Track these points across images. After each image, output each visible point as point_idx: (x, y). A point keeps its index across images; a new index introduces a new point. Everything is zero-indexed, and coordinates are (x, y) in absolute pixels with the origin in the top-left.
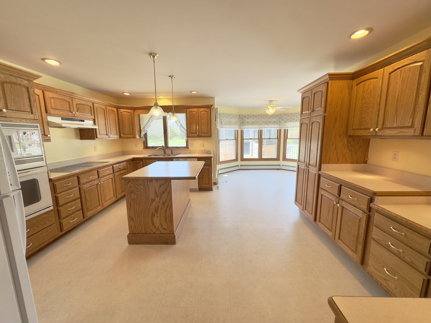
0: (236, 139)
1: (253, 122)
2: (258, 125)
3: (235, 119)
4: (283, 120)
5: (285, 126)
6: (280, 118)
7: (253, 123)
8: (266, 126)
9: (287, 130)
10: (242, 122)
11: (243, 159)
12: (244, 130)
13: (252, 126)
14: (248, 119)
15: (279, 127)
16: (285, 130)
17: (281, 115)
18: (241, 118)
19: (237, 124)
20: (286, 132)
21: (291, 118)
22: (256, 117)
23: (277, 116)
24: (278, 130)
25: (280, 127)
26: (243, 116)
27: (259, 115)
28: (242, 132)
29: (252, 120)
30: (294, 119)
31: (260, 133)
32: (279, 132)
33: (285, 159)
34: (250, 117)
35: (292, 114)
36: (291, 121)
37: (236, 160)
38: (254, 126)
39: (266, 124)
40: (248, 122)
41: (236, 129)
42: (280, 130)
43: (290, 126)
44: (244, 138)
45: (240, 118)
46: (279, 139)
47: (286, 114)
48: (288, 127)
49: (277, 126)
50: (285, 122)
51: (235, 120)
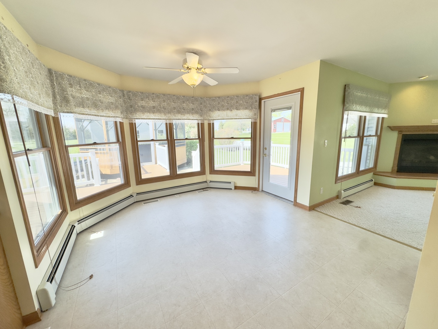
0: (121, 140)
1: (154, 107)
2: (165, 114)
3: (112, 96)
4: (205, 106)
5: (211, 117)
6: (201, 104)
7: (153, 110)
8: (179, 116)
9: (213, 124)
10: (131, 106)
11: (140, 181)
12: (137, 122)
13: (152, 116)
14: (142, 100)
15: (200, 118)
16: (209, 124)
17: (201, 98)
18: (126, 96)
19: (117, 108)
20: (211, 127)
21: (219, 103)
22: (159, 98)
23: (196, 100)
24: (198, 124)
25: (202, 118)
26: (130, 92)
27: (164, 95)
28: (133, 127)
29: (152, 103)
30: (223, 106)
31: (170, 128)
32: (201, 127)
33: (213, 171)
34: (147, 97)
35: (219, 97)
36: (219, 110)
37: (127, 184)
38: (157, 116)
39: (179, 112)
40: (143, 107)
41: (119, 120)
42: (202, 125)
43: (218, 118)
44: (138, 139)
45: (124, 96)
46: (201, 138)
47: (210, 98)
48: (214, 118)
49: (196, 116)
50: (210, 110)
51: (111, 99)
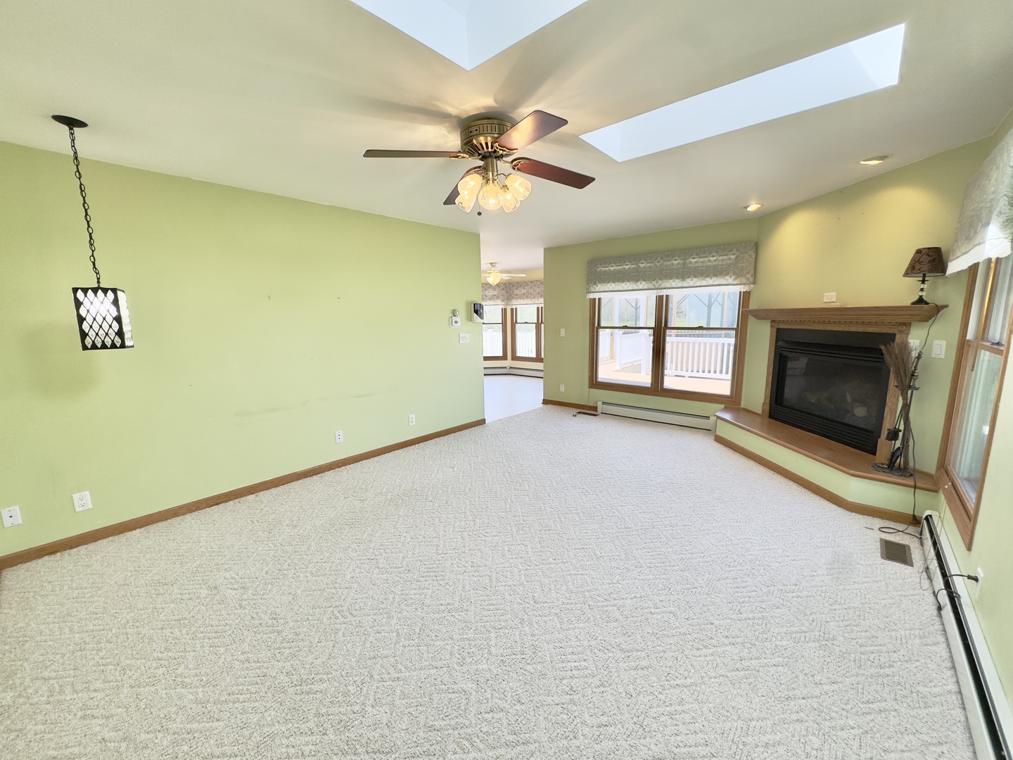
11: (515, 358)
22: (527, 285)
27: (532, 282)
29: (523, 291)
34: (520, 286)
